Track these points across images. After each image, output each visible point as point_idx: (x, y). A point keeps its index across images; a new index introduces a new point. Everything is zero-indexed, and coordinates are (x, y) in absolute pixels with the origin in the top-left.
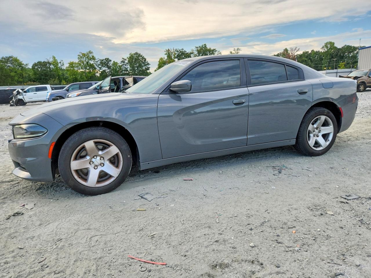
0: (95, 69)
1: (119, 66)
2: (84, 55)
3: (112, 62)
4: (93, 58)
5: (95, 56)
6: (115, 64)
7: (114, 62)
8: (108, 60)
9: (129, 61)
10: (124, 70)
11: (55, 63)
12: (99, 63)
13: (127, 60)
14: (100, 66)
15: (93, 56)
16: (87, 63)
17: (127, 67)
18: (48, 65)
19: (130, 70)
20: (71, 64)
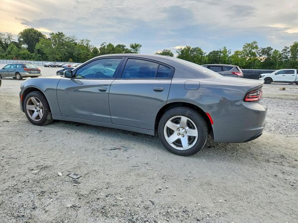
0: (256, 56)
1: (280, 54)
2: (249, 45)
3: (273, 51)
4: (256, 47)
5: (258, 45)
6: (276, 52)
7: (275, 50)
8: (270, 49)
9: (291, 49)
10: (284, 58)
11: (225, 51)
12: (260, 51)
13: (290, 48)
14: (261, 54)
15: (256, 46)
16: (250, 51)
17: (287, 55)
18: (219, 54)
19: (290, 58)
20: (237, 52)
